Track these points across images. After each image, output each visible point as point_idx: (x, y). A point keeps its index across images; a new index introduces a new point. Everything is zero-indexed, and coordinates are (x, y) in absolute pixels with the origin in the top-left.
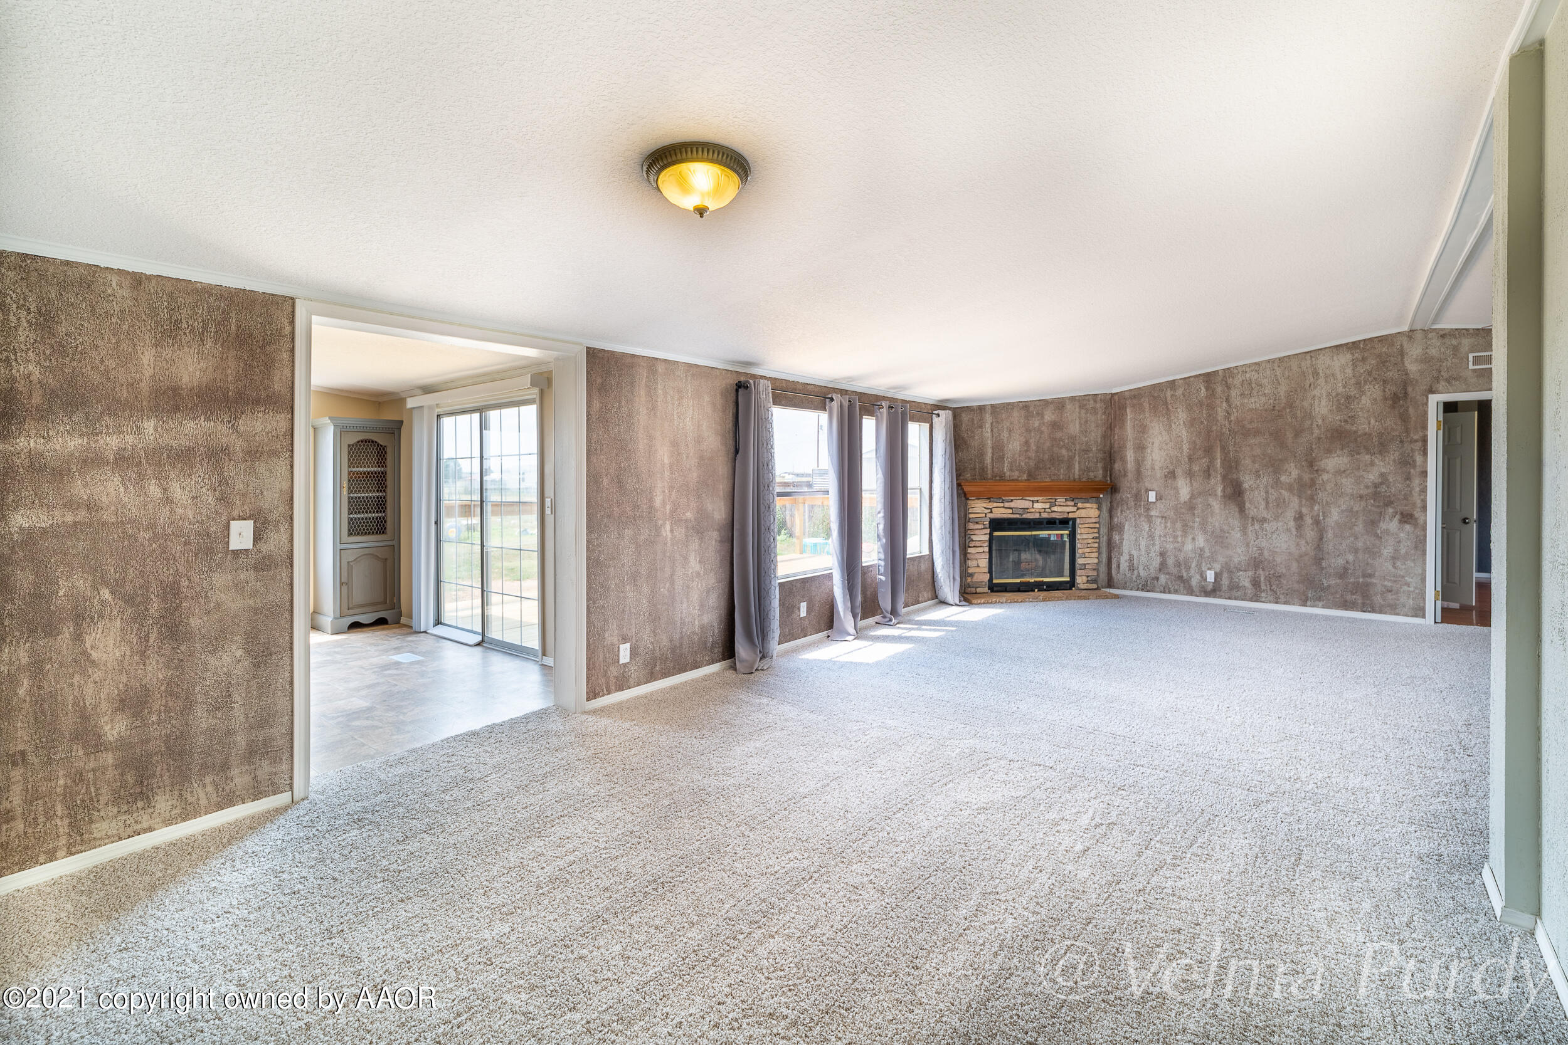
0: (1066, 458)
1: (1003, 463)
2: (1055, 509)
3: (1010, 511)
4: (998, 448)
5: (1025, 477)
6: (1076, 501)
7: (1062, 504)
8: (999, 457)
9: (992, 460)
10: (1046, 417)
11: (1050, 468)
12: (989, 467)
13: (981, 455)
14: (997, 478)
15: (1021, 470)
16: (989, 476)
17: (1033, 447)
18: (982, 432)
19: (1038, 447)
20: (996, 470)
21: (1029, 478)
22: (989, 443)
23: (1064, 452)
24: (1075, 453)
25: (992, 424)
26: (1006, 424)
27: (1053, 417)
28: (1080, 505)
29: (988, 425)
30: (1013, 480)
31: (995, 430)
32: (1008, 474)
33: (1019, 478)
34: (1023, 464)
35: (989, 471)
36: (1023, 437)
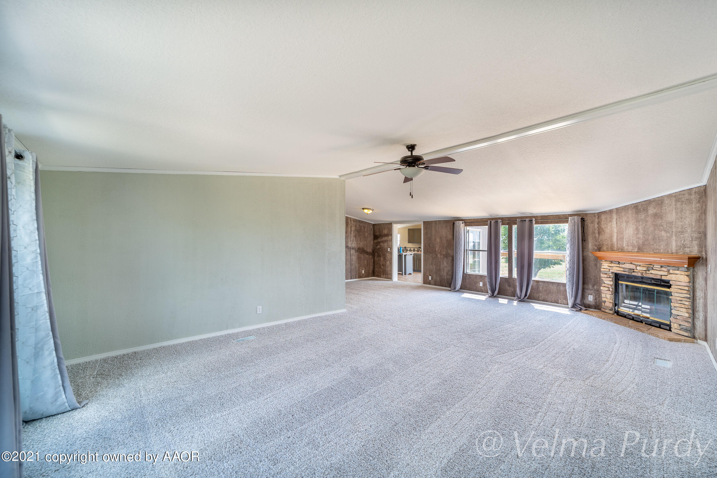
0: (665, 238)
1: (623, 241)
2: (651, 271)
3: (622, 269)
4: (620, 232)
5: (636, 250)
7: (657, 269)
8: (621, 239)
9: (617, 240)
10: (650, 211)
11: (653, 245)
12: (615, 244)
13: (611, 237)
14: (620, 250)
15: (633, 246)
16: (615, 249)
17: (641, 231)
18: (611, 224)
19: (644, 231)
20: (619, 245)
21: (639, 251)
22: (615, 230)
23: (663, 234)
25: (616, 219)
26: (624, 219)
27: (655, 210)
28: (671, 271)
29: (614, 220)
30: (629, 252)
31: (618, 222)
32: (626, 248)
33: (633, 251)
34: (635, 242)
35: (615, 246)
36: (635, 225)
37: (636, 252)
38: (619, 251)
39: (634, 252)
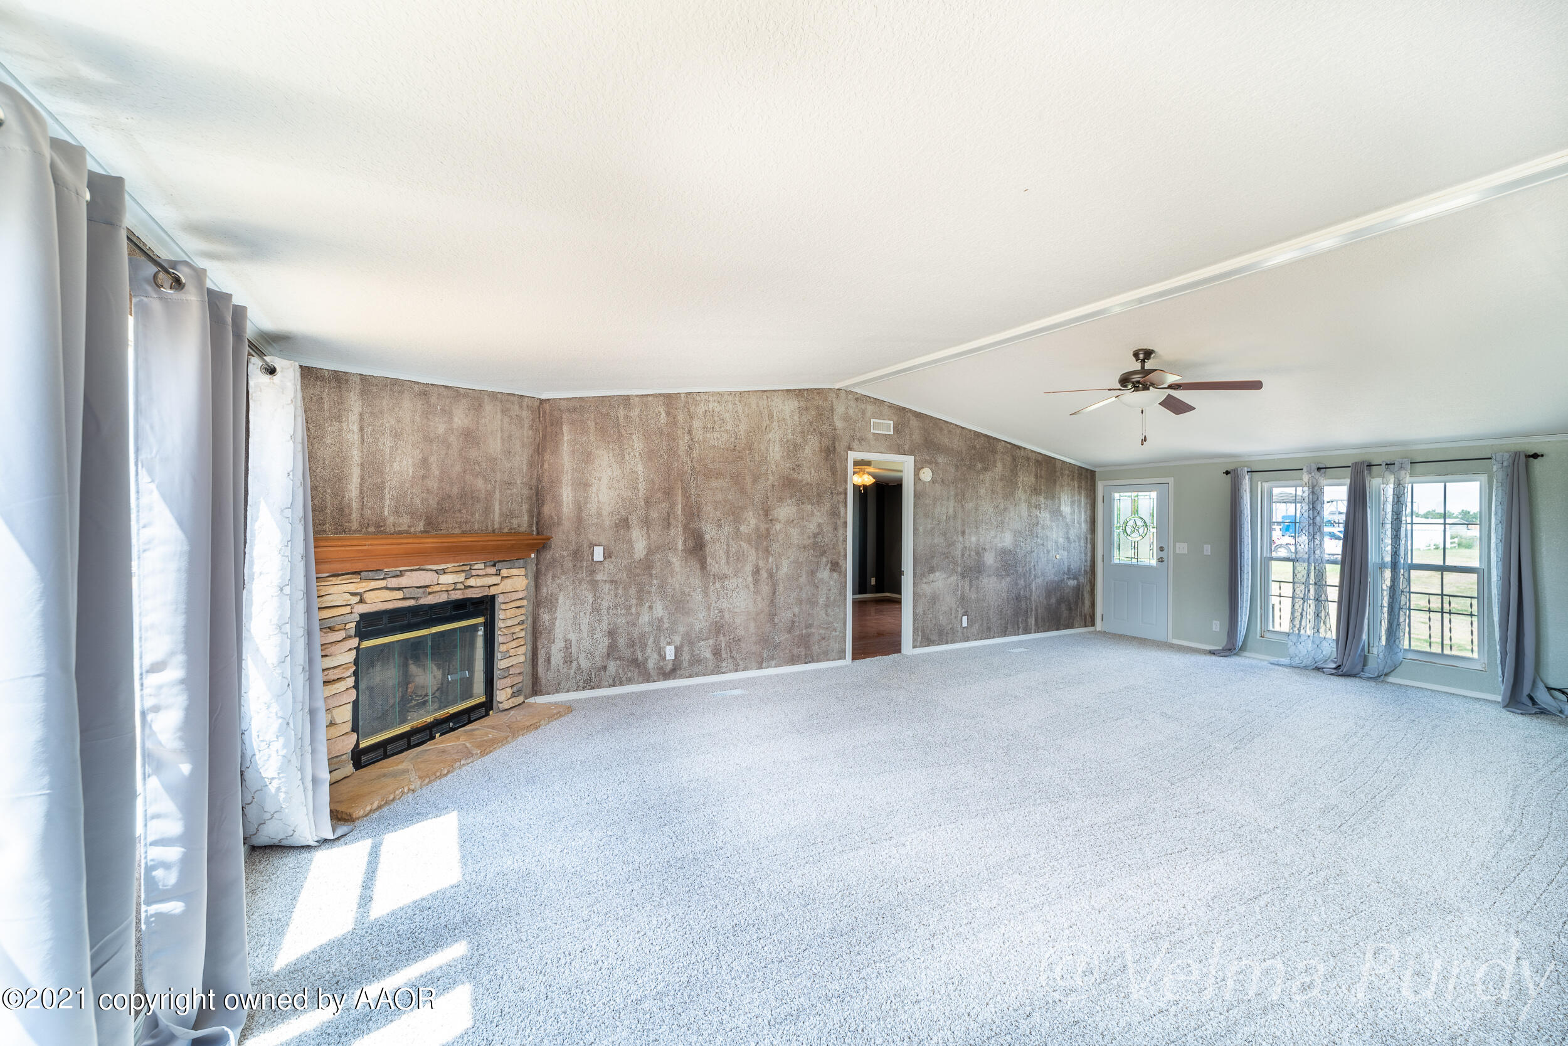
0: (483, 496)
1: (383, 498)
2: (472, 582)
3: (400, 595)
4: (373, 467)
5: (421, 526)
6: (499, 565)
7: (481, 572)
8: (373, 488)
9: (361, 491)
10: (456, 419)
11: (460, 511)
12: (355, 505)
13: (339, 479)
14: (371, 529)
15: (414, 515)
16: (355, 525)
17: (435, 471)
18: (340, 430)
19: (442, 472)
20: (368, 512)
21: (429, 529)
22: (356, 455)
23: (480, 483)
24: (495, 487)
25: (361, 415)
26: (389, 421)
27: (466, 421)
28: (504, 572)
29: (353, 417)
30: (400, 533)
31: (368, 429)
32: (391, 520)
33: (412, 529)
34: (417, 501)
35: (355, 515)
36: (418, 451)
37: (421, 532)
38: (368, 533)
39: (415, 533)
